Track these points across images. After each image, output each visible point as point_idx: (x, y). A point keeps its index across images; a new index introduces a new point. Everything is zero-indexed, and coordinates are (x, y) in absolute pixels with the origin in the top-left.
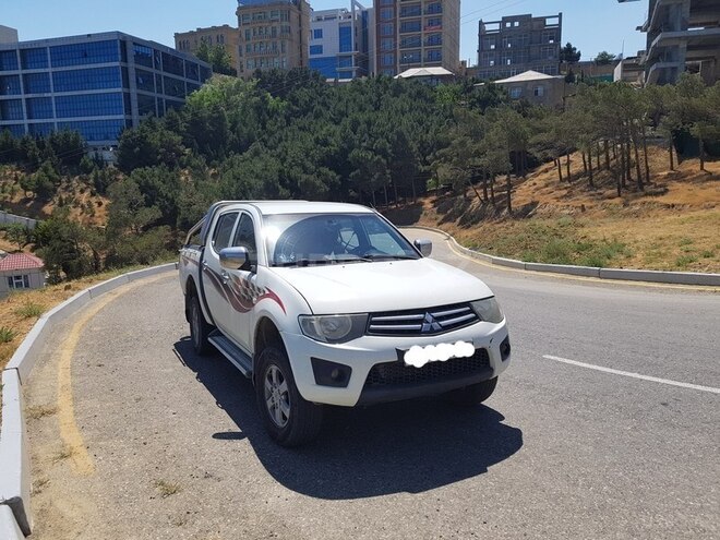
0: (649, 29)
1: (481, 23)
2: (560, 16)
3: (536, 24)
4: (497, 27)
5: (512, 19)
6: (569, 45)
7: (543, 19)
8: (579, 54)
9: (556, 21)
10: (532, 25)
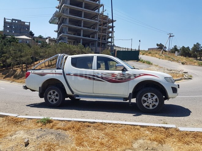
0: (58, 32)
1: (5, 18)
2: (30, 23)
3: (22, 23)
4: (10, 21)
5: (15, 20)
6: (31, 31)
7: (25, 22)
8: (34, 34)
9: (28, 24)
10: (21, 23)
